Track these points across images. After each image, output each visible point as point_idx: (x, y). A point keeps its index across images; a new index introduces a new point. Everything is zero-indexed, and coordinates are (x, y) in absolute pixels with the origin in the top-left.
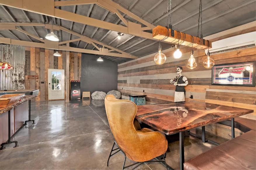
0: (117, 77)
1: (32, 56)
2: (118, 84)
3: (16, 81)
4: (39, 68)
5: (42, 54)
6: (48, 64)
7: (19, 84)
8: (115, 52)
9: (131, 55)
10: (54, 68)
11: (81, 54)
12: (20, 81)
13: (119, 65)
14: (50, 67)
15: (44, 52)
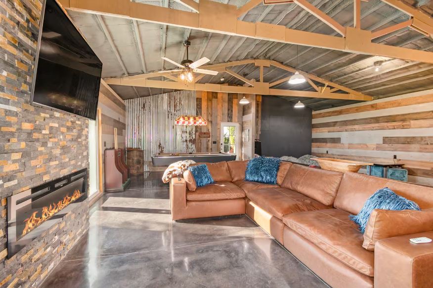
0: (311, 133)
1: (204, 104)
2: (313, 144)
3: (186, 141)
4: (211, 122)
5: (214, 101)
6: (222, 116)
7: (190, 145)
8: (340, 91)
9: (363, 95)
10: (228, 122)
11: (261, 97)
12: (190, 141)
13: (314, 113)
14: (223, 121)
15: (217, 98)
